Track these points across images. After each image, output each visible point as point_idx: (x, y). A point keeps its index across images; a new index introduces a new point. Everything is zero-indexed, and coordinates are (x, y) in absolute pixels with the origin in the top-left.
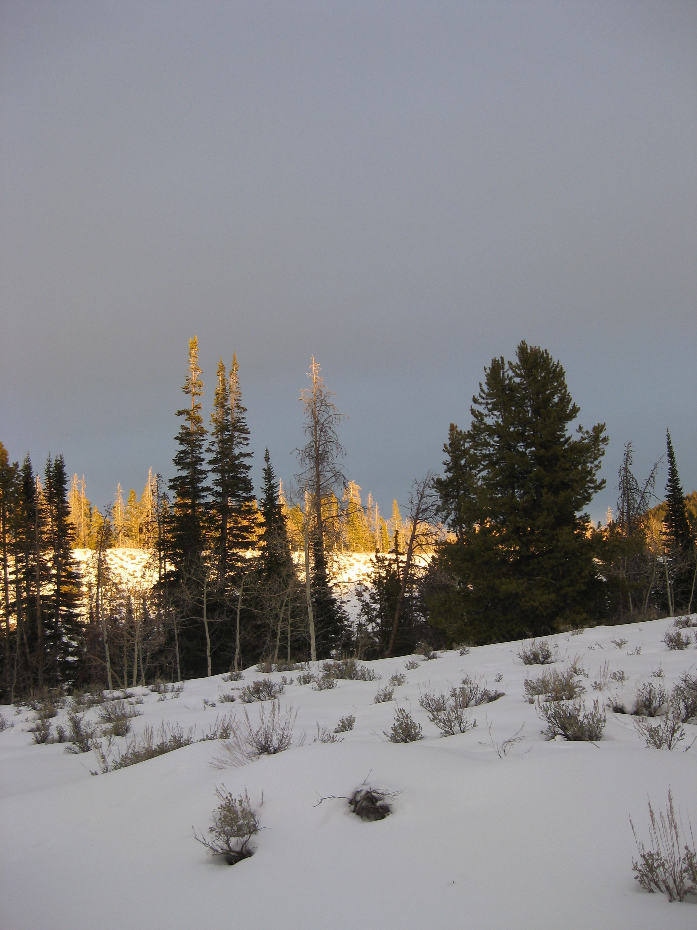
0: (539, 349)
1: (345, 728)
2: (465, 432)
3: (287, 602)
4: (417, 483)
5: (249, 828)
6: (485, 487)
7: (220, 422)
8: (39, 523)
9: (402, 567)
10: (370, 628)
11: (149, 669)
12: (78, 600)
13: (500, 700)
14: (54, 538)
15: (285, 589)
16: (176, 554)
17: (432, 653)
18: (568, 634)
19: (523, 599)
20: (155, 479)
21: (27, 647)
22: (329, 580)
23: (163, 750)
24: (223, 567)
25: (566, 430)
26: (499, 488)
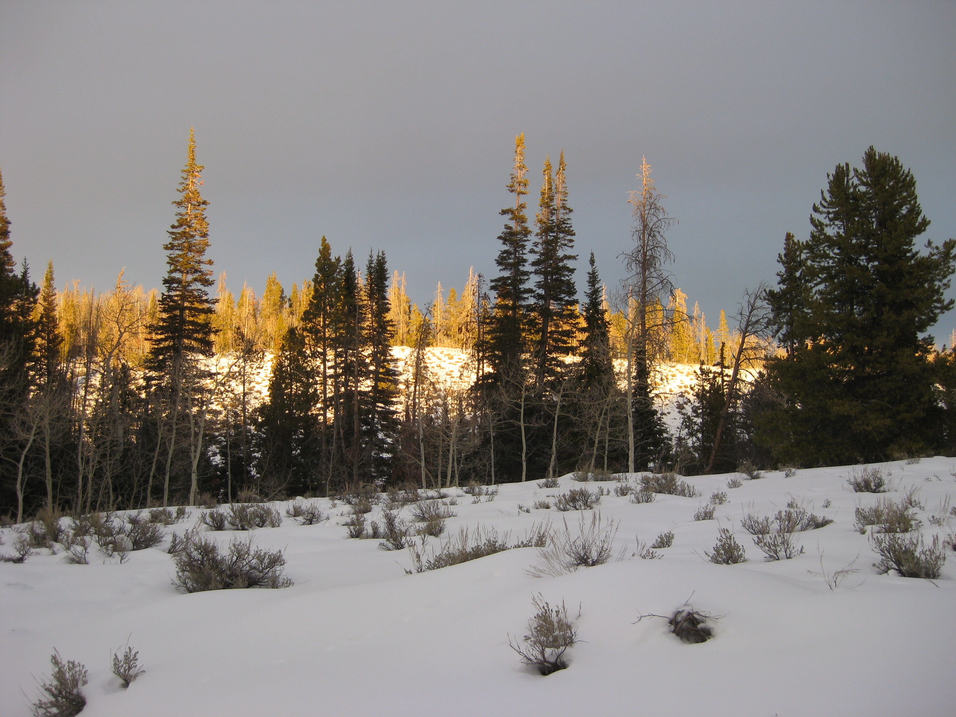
0: (888, 156)
1: (663, 544)
2: (803, 243)
3: (607, 410)
4: (748, 294)
5: (565, 639)
6: (821, 301)
7: (545, 223)
8: (359, 318)
9: (726, 381)
10: (690, 443)
11: (463, 470)
12: (396, 397)
13: (827, 527)
14: (373, 335)
15: (605, 397)
16: (495, 356)
17: (755, 473)
18: (903, 463)
19: (855, 422)
20: (476, 278)
21: (343, 441)
22: (651, 391)
23: (477, 554)
24: (542, 371)
25: (914, 245)
26: (836, 303)
